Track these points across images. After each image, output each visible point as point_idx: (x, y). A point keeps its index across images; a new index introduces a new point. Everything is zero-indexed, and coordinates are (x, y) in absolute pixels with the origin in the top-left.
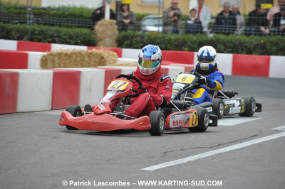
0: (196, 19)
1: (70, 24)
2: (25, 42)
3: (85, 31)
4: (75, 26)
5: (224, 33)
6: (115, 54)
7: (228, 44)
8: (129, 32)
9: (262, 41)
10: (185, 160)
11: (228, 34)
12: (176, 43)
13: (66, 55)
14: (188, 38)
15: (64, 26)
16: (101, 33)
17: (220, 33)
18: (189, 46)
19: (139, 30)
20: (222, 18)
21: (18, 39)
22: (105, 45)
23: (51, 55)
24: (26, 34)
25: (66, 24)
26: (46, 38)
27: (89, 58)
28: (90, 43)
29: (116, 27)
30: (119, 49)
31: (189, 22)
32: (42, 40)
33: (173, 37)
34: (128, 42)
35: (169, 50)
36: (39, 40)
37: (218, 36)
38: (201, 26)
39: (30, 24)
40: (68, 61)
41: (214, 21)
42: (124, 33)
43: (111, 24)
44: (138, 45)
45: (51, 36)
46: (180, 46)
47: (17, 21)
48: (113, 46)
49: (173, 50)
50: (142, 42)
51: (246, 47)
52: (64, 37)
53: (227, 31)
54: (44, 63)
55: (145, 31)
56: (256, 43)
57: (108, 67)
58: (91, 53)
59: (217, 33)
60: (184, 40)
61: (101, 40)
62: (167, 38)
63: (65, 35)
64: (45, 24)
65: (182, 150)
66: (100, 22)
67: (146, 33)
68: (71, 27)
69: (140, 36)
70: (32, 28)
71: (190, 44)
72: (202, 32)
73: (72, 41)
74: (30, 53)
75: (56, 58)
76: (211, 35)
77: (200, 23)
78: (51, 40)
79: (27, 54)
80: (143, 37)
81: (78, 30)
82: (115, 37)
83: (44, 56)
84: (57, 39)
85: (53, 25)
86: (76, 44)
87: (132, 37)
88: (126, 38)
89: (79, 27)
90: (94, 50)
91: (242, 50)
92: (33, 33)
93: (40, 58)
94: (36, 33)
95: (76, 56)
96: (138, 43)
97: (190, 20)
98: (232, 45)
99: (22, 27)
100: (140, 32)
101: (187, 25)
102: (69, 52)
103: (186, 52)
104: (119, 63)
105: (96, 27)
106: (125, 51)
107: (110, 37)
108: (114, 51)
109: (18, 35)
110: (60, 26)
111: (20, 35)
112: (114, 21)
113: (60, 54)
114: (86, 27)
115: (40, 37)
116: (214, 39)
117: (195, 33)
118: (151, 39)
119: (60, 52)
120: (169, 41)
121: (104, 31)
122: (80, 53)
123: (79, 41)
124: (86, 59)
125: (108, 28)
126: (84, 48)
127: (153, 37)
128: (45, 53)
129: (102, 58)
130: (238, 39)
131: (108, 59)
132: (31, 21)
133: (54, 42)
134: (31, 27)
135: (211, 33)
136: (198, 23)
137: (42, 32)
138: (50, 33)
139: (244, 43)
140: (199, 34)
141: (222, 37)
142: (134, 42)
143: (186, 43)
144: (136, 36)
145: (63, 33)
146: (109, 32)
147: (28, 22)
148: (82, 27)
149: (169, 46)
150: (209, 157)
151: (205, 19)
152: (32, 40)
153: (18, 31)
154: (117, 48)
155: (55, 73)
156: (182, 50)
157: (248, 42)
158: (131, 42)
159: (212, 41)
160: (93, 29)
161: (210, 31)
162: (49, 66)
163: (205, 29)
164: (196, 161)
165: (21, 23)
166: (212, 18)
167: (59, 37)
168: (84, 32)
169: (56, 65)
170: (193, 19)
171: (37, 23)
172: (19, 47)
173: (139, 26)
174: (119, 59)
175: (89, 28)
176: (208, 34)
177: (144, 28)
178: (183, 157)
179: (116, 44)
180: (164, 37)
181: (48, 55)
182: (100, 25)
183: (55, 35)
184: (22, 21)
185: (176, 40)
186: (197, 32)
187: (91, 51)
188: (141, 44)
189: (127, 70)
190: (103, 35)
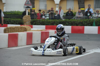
3: (20, 19)
4: (16, 18)
5: (68, 19)
6: (30, 27)
7: (70, 23)
9: (81, 21)
11: (69, 19)
12: (52, 23)
16: (25, 20)
22: (26, 24)
25: (13, 17)
26: (5, 23)
27: (21, 29)
28: (21, 24)
29: (30, 18)
30: (32, 25)
33: (50, 20)
34: (35, 23)
35: (49, 25)
40: (14, 30)
42: (33, 20)
43: (29, 17)
44: (38, 24)
45: (7, 22)
48: (29, 24)
49: (51, 25)
50: (40, 23)
51: (76, 23)
52: (12, 22)
53: (69, 18)
54: (5, 31)
56: (79, 22)
57: (28, 32)
58: (22, 27)
60: (54, 22)
61: (25, 22)
66: (25, 16)
69: (39, 20)
73: (15, 23)
75: (9, 29)
81: (17, 19)
82: (30, 21)
83: (5, 29)
84: (10, 23)
85: (8, 18)
87: (36, 21)
88: (34, 21)
89: (17, 18)
90: (23, 26)
91: (75, 24)
93: (3, 29)
95: (16, 28)
96: (38, 23)
98: (71, 23)
102: (14, 27)
104: (32, 30)
105: (23, 18)
106: (34, 26)
107: (28, 21)
108: (30, 26)
110: (10, 18)
112: (30, 16)
114: (19, 18)
119: (10, 27)
120: (49, 22)
121: (26, 19)
123: (17, 23)
125: (27, 18)
126: (19, 26)
129: (26, 28)
130: (73, 21)
131: (27, 29)
135: (64, 19)
139: (75, 22)
141: (68, 20)
143: (55, 22)
144: (38, 21)
145: (12, 20)
146: (28, 20)
149: (49, 24)
154: (31, 25)
156: (54, 25)
157: (76, 22)
158: (36, 23)
159: (64, 21)
160: (22, 19)
162: (7, 32)
166: (64, 14)
169: (9, 32)
174: (32, 29)
175: (21, 18)
179: (31, 24)
180: (47, 21)
183: (9, 21)
185: (51, 22)
187: (21, 26)
188: (39, 23)
189: (35, 32)
190: (26, 21)
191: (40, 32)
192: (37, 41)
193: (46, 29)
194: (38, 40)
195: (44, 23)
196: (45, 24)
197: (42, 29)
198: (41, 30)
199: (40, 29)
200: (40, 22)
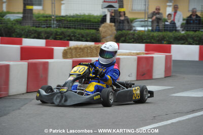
0: (172, 21)
1: (81, 27)
2: (51, 40)
3: (93, 31)
4: (86, 28)
5: (193, 31)
7: (195, 38)
8: (124, 31)
10: (169, 122)
11: (195, 31)
12: (158, 38)
13: (80, 48)
14: (166, 35)
15: (78, 28)
16: (104, 32)
17: (190, 30)
18: (167, 40)
19: (131, 30)
20: (191, 20)
21: (46, 38)
23: (70, 49)
24: (51, 34)
25: (79, 27)
26: (65, 37)
28: (97, 40)
29: (114, 28)
31: (166, 23)
32: (62, 39)
33: (156, 34)
34: (123, 39)
35: (153, 43)
36: (61, 39)
37: (188, 33)
38: (175, 26)
39: (54, 27)
40: (82, 53)
41: (185, 22)
42: (120, 32)
43: (111, 26)
44: (130, 41)
45: (69, 36)
46: (160, 40)
47: (45, 26)
49: (156, 43)
50: (133, 38)
52: (78, 36)
53: (195, 29)
54: (65, 55)
55: (135, 30)
58: (98, 47)
59: (187, 30)
60: (163, 36)
61: (104, 38)
62: (151, 35)
63: (79, 34)
64: (65, 28)
65: (167, 115)
66: (103, 25)
67: (136, 32)
68: (83, 29)
69: (132, 34)
70: (56, 31)
71: (168, 39)
72: (176, 30)
73: (83, 39)
74: (55, 48)
75: (74, 51)
76: (183, 32)
77: (174, 23)
78: (69, 38)
79: (53, 49)
80: (134, 35)
81: (88, 31)
82: (114, 35)
83: (65, 50)
84: (73, 38)
85: (70, 28)
86: (87, 41)
87: (126, 35)
88: (122, 35)
89: (88, 29)
90: (100, 45)
92: (56, 34)
93: (62, 51)
94: (58, 34)
95: (88, 50)
96: (130, 39)
97: (167, 22)
98: (198, 38)
99: (49, 29)
100: (132, 31)
101: (165, 25)
102: (82, 47)
103: (165, 44)
105: (100, 29)
106: (121, 45)
107: (110, 35)
109: (46, 36)
110: (75, 28)
111: (47, 36)
112: (113, 24)
113: (76, 48)
114: (93, 29)
115: (61, 37)
116: (185, 35)
117: (171, 31)
118: (139, 36)
119: (76, 46)
120: (153, 37)
121: (106, 31)
122: (90, 47)
123: (88, 39)
124: (95, 51)
125: (109, 29)
126: (92, 44)
127: (141, 34)
128: (66, 48)
132: (55, 25)
133: (71, 40)
134: (55, 29)
135: (183, 30)
136: (173, 23)
137: (62, 33)
138: (68, 34)
140: (174, 32)
141: (191, 33)
142: (127, 38)
143: (165, 38)
144: (129, 34)
145: (77, 33)
146: (110, 32)
147: (53, 26)
148: (91, 29)
149: (153, 41)
150: (186, 119)
151: (179, 21)
152: (55, 39)
153: (46, 32)
155: (73, 62)
156: (162, 43)
158: (126, 38)
159: (184, 36)
160: (98, 30)
161: (182, 29)
162: (69, 56)
163: (179, 28)
164: (177, 122)
165: (47, 27)
166: (184, 20)
167: (74, 36)
168: (92, 33)
169: (74, 56)
170: (169, 21)
171: (59, 27)
172: (47, 44)
173: (131, 27)
175: (95, 29)
176: (181, 31)
177: (134, 28)
178: (167, 120)
179: (115, 40)
180: (149, 34)
181: (68, 49)
182: (103, 27)
183: (72, 35)
184: (48, 26)
185: (157, 37)
186: (173, 30)
187: (97, 45)
188: (133, 40)
189: (124, 58)
190: (105, 34)
191: (136, 57)
192: (129, 76)
193: (146, 51)
194: (131, 74)
195: (143, 40)
196: (145, 41)
197: (138, 52)
198: (137, 54)
199: (135, 52)
200: (135, 37)
